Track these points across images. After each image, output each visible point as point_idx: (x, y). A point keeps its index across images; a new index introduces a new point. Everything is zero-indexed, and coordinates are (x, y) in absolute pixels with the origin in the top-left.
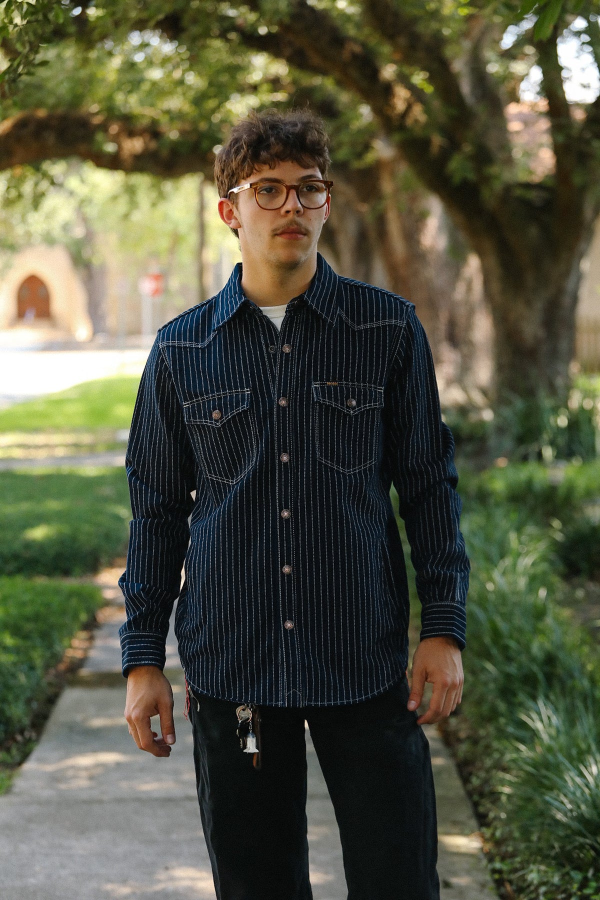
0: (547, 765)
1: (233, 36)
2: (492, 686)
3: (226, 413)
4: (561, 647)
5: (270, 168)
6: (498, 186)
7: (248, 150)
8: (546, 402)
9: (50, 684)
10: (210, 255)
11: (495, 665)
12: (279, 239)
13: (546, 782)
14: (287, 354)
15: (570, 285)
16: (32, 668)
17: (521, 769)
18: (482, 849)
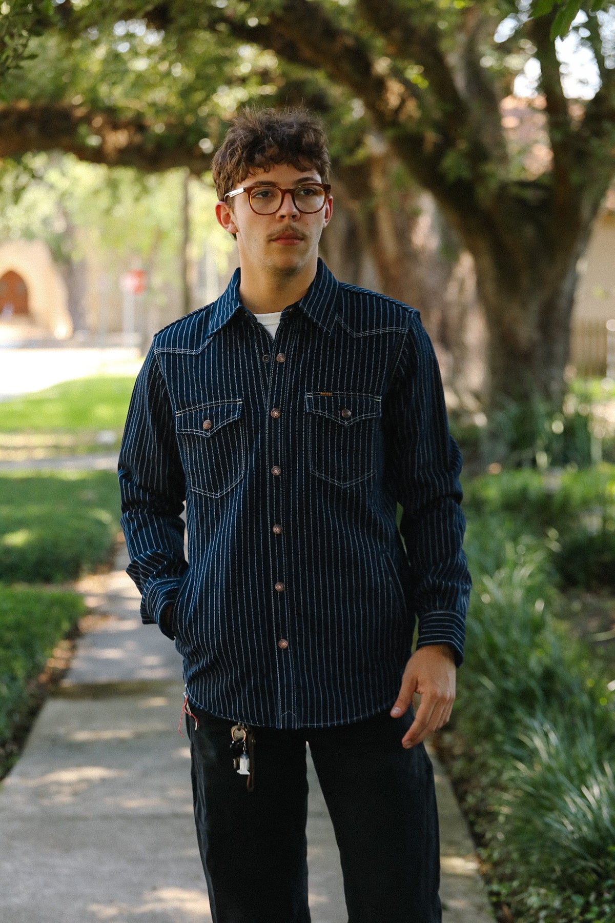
0: (547, 785)
1: (222, 27)
2: (488, 702)
3: (217, 423)
4: (560, 661)
5: (265, 171)
6: (493, 185)
7: (242, 153)
8: (541, 407)
9: (32, 696)
10: (194, 252)
11: (490, 679)
12: (274, 245)
13: (547, 803)
14: (281, 364)
15: (566, 286)
16: (14, 679)
17: (518, 788)
18: (478, 871)
